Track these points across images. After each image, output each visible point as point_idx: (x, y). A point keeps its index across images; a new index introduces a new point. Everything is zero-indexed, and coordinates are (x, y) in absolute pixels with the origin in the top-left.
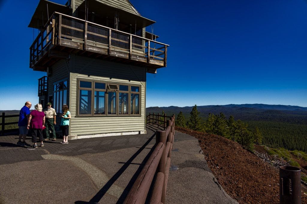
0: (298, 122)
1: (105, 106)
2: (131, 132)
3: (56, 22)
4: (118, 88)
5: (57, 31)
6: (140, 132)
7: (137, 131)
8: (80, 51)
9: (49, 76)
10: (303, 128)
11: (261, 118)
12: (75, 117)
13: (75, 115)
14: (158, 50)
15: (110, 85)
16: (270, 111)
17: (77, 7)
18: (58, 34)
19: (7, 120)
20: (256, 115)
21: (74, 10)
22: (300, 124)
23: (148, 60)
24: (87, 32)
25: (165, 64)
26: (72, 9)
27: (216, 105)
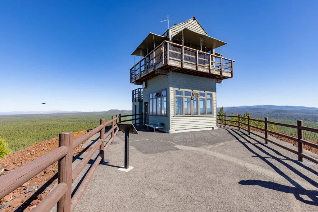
0: (305, 119)
1: (187, 107)
2: (208, 128)
3: (165, 48)
4: (199, 94)
5: (166, 55)
6: (213, 128)
7: (210, 127)
8: (179, 68)
9: (146, 87)
10: (309, 125)
11: (271, 116)
12: (173, 117)
13: (173, 116)
14: (225, 65)
15: (194, 93)
16: (279, 111)
17: (172, 37)
18: (167, 57)
19: (122, 119)
20: (266, 114)
21: (171, 39)
22: (307, 121)
23: (221, 73)
24: (183, 54)
25: (232, 75)
26: (169, 39)
27: (232, 106)
